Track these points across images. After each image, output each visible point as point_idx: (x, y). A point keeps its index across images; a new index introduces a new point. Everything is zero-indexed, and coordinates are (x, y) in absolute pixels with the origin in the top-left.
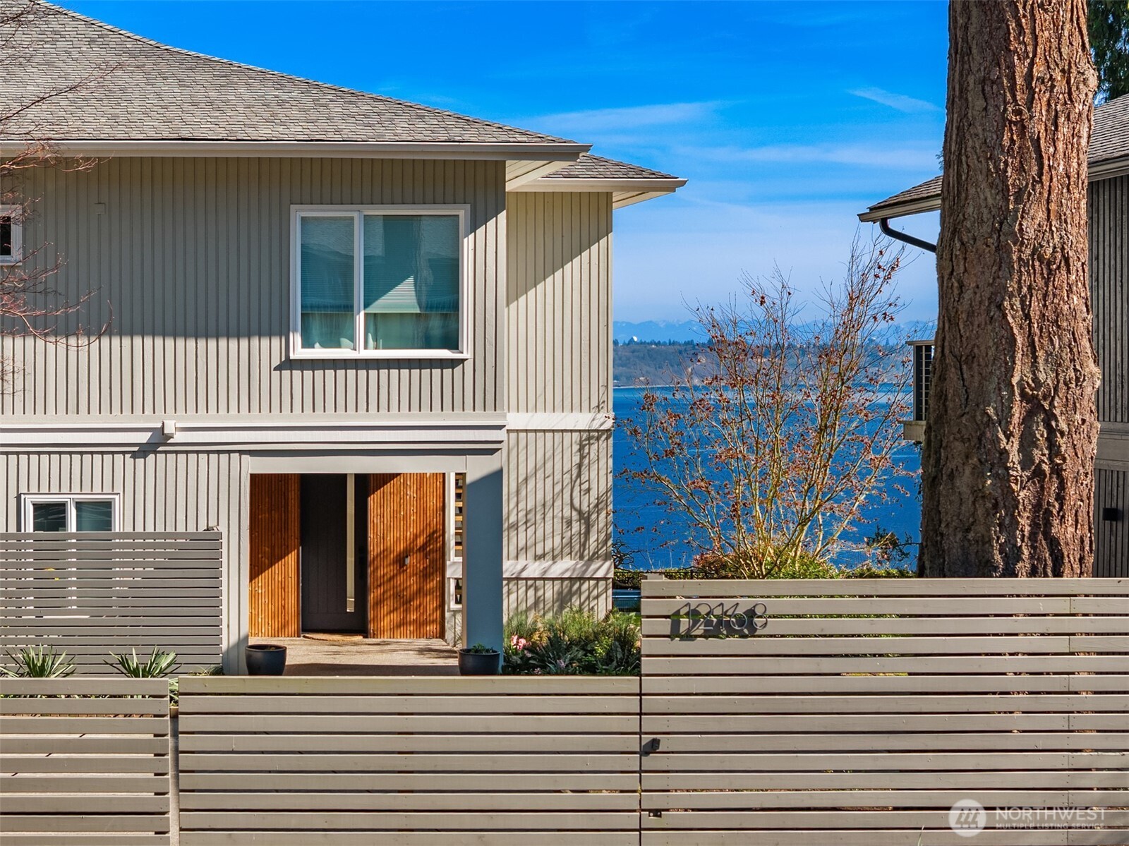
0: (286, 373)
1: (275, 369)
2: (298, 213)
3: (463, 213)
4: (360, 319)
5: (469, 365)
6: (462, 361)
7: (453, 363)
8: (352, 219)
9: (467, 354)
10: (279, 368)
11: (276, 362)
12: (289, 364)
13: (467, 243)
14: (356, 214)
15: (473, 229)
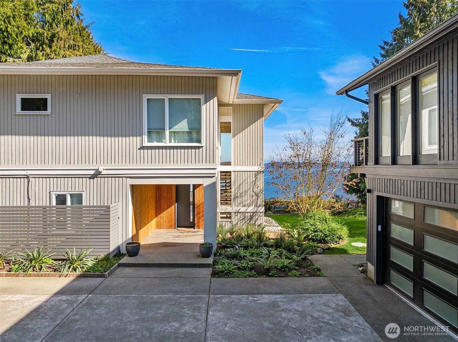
0: (142, 151)
1: (138, 149)
2: (146, 97)
3: (202, 97)
4: (167, 133)
5: (204, 148)
6: (202, 147)
7: (199, 148)
8: (164, 99)
9: (203, 144)
10: (140, 149)
11: (138, 147)
12: (143, 148)
13: (204, 108)
14: (166, 97)
15: (206, 103)
